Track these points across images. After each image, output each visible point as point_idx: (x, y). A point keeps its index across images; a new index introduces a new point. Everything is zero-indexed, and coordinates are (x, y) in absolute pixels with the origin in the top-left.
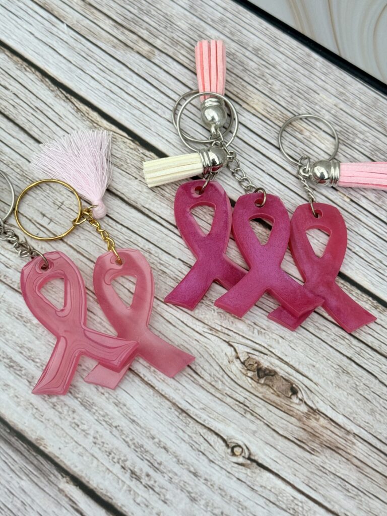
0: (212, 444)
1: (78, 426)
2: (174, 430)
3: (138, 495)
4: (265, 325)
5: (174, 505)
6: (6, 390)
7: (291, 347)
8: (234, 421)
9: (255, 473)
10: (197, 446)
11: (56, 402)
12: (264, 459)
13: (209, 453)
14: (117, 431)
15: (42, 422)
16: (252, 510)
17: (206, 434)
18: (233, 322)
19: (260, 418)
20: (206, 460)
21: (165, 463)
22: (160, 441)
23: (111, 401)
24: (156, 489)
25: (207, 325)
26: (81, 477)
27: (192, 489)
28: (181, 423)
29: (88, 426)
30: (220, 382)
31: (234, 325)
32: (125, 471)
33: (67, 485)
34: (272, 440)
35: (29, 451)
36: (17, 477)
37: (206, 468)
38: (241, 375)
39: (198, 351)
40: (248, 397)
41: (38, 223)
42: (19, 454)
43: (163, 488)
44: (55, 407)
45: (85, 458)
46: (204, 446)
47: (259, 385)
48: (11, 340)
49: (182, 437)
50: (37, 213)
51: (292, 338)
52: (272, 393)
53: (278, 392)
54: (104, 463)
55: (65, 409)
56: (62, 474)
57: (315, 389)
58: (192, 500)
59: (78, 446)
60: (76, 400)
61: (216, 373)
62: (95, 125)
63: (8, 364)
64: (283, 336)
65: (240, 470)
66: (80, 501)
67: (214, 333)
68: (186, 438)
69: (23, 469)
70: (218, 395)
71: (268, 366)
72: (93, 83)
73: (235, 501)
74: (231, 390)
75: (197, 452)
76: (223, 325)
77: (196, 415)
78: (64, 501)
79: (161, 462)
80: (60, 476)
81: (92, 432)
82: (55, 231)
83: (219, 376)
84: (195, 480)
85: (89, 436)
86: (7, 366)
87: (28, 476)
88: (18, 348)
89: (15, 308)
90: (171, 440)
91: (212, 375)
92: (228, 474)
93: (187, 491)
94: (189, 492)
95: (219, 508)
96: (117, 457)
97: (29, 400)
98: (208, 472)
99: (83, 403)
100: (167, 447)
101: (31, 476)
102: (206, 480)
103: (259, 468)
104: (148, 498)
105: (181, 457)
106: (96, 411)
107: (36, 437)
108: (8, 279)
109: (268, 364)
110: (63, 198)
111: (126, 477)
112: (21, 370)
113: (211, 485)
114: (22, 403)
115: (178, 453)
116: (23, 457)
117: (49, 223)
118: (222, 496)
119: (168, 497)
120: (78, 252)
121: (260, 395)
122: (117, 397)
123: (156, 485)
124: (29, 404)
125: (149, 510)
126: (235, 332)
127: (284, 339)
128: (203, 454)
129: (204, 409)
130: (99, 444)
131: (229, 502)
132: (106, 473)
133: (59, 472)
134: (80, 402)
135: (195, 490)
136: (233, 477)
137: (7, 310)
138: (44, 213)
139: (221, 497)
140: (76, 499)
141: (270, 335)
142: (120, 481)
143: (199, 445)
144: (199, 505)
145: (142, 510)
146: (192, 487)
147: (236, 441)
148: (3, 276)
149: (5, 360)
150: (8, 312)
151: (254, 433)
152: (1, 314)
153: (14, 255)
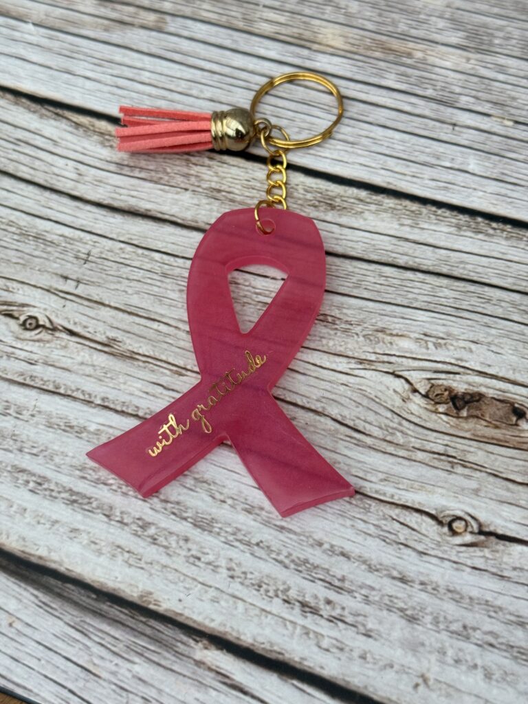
0: (415, 527)
1: (199, 559)
2: (349, 523)
3: (323, 636)
4: (443, 333)
5: (384, 636)
6: (75, 537)
7: (492, 351)
8: (439, 484)
9: (497, 551)
10: (393, 537)
11: (156, 534)
12: (506, 527)
13: (415, 543)
14: (261, 550)
15: (142, 568)
16: (511, 609)
17: (401, 515)
18: (391, 343)
19: (479, 467)
20: (414, 554)
21: (351, 577)
22: (332, 546)
23: (239, 508)
24: (347, 620)
25: (354, 358)
26: (226, 633)
27: (406, 604)
28: (357, 509)
29: (214, 554)
30: (399, 434)
31: (395, 346)
32: (291, 606)
33: (206, 652)
34: (509, 494)
35: (133, 618)
36: (126, 662)
37: (417, 565)
38: (428, 413)
39: (351, 399)
40: (449, 443)
41: (61, 291)
42: (120, 626)
43: (359, 615)
44: (156, 542)
45: (223, 603)
46: (404, 534)
47: (460, 420)
49: (365, 530)
50: (55, 278)
51: (490, 339)
52: (486, 426)
53: (494, 422)
54: (255, 603)
55: (173, 540)
56: (195, 637)
58: (409, 621)
59: (207, 588)
60: (184, 523)
61: (387, 422)
62: (107, 137)
63: (68, 500)
64: (475, 339)
65: (473, 554)
66: (233, 671)
67: (368, 367)
68: (372, 530)
69: (132, 647)
70: (402, 453)
71: (466, 389)
72: (88, 84)
73: (479, 604)
74: (419, 441)
75: (395, 546)
76: (378, 351)
77: (377, 492)
78: (209, 678)
79: (344, 576)
80: (192, 642)
81: (223, 563)
82: (88, 295)
83: (395, 425)
84: (405, 589)
85: (220, 570)
87: (142, 655)
88: (78, 473)
89: (57, 418)
90: (349, 540)
91: (383, 426)
92: (455, 565)
93: (398, 609)
94: (401, 610)
95: (458, 621)
96: (272, 588)
97: (113, 543)
98: (422, 570)
99: (197, 523)
100: (345, 551)
101: (146, 655)
102: (422, 583)
103: (502, 542)
104: (339, 637)
105: (372, 560)
106: (221, 529)
107: (140, 594)
108: (37, 380)
109: (466, 386)
110: (88, 247)
111: (295, 614)
112: (91, 503)
113: (434, 589)
114: (104, 551)
115: (366, 555)
116: (128, 629)
117: (77, 287)
118: (457, 601)
119: (370, 626)
120: (130, 313)
121: (467, 435)
122: (246, 500)
123: (346, 613)
124: (114, 548)
125: (347, 654)
126: (399, 356)
127: (477, 343)
128: (406, 546)
129: (386, 480)
130: (238, 577)
131: (470, 607)
132: (263, 618)
133: (190, 637)
134: (192, 523)
135: (410, 604)
136: (464, 568)
137: (47, 423)
138: (65, 275)
139: (454, 603)
140: (226, 671)
141: (455, 344)
142: (288, 623)
143: (395, 534)
144: (424, 625)
145: (335, 657)
146: (404, 602)
147: (452, 513)
148: (28, 378)
149: (63, 495)
150: (50, 426)
151: (476, 492)
152: (40, 431)
153: (37, 344)
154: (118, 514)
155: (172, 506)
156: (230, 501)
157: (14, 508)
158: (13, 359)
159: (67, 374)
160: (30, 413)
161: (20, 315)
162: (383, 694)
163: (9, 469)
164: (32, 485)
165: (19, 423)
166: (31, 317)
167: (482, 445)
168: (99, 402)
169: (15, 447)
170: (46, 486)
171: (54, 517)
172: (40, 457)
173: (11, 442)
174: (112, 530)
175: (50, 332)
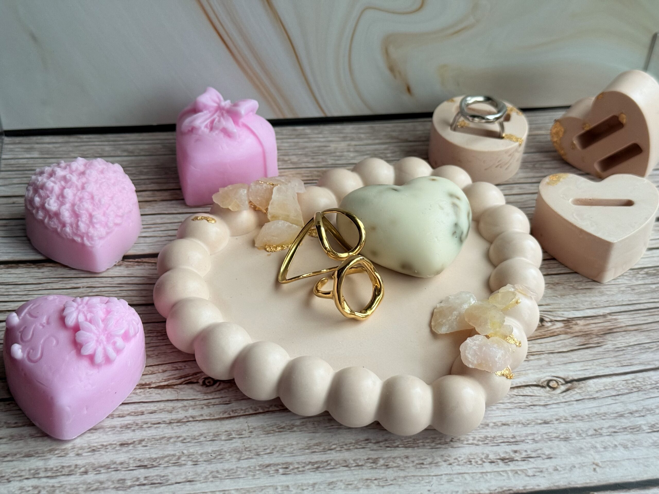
0: (531, 394)
1: (423, 464)
3: (526, 470)
5: (558, 454)
6: (334, 487)
8: (527, 368)
9: (582, 388)
10: (524, 404)
11: (385, 462)
12: (577, 375)
13: (537, 402)
14: (455, 443)
15: (391, 484)
16: (611, 411)
17: (520, 392)
19: (541, 353)
20: (541, 408)
21: (517, 434)
22: (494, 423)
24: (533, 456)
27: (557, 433)
29: (430, 458)
32: (496, 463)
34: (565, 359)
37: (547, 412)
43: (537, 450)
44: (388, 467)
45: (456, 480)
46: (528, 401)
48: (294, 450)
49: (506, 407)
54: (474, 471)
55: (398, 461)
57: (551, 308)
58: (565, 440)
59: (440, 477)
60: (399, 449)
65: (571, 394)
68: (510, 406)
73: (593, 416)
75: (528, 408)
79: (513, 435)
81: (438, 460)
84: (551, 426)
85: (440, 463)
86: (314, 470)
88: (307, 451)
89: (269, 427)
90: (501, 416)
92: (566, 404)
93: (555, 437)
95: (589, 429)
96: (478, 459)
97: (362, 479)
98: (552, 414)
99: (407, 446)
100: (504, 423)
102: (557, 420)
103: (581, 382)
104: (535, 466)
105: (521, 420)
106: (423, 442)
108: (238, 412)
111: (502, 466)
112: (328, 464)
113: (565, 420)
114: (359, 486)
115: (517, 419)
118: (581, 420)
119: (547, 453)
123: (529, 452)
124: (364, 481)
125: (546, 473)
128: (534, 405)
130: (454, 463)
131: (590, 420)
132: (485, 477)
134: (402, 447)
135: (559, 432)
136: (572, 403)
137: (264, 433)
139: (581, 421)
142: (501, 473)
143: (524, 402)
144: (574, 439)
145: (541, 477)
146: (555, 433)
147: (544, 379)
148: (231, 413)
149: (307, 467)
150: (267, 433)
151: (549, 364)
152: (263, 439)
154: (352, 462)
155: (384, 443)
157: (279, 489)
158: (211, 406)
160: (248, 431)
161: (198, 380)
162: (582, 482)
163: (258, 468)
164: (281, 471)
165: (244, 440)
166: (206, 378)
167: (533, 342)
169: (252, 454)
170: (291, 467)
171: (311, 482)
172: (275, 453)
173: (248, 453)
174: (356, 473)
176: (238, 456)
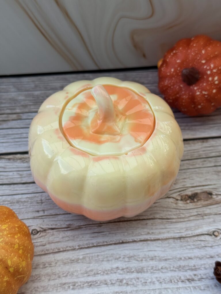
0: (204, 239)
1: (146, 282)
2: (185, 248)
3: (200, 286)
8: (202, 224)
11: (127, 282)
13: (207, 244)
14: (164, 269)
17: (198, 238)
19: (210, 214)
20: (209, 248)
21: (196, 264)
22: (185, 257)
23: (148, 260)
24: (204, 277)
28: (184, 243)
29: (150, 279)
30: (181, 215)
32: (185, 282)
37: (212, 251)
38: (186, 205)
40: (197, 211)
41: (39, 216)
43: (206, 274)
44: (128, 284)
45: (163, 292)
46: (203, 244)
47: (196, 203)
49: (191, 248)
50: (34, 213)
51: (188, 176)
52: (204, 201)
53: (205, 199)
54: (173, 287)
55: (133, 281)
57: (216, 187)
59: (155, 290)
60: (134, 273)
61: (176, 212)
62: (23, 159)
63: (88, 286)
68: (193, 247)
70: (186, 220)
71: (191, 193)
74: (189, 214)
75: (203, 248)
77: (186, 235)
79: (194, 265)
81: (154, 280)
82: (50, 214)
83: (178, 212)
85: (155, 282)
88: (85, 275)
89: (66, 260)
90: (188, 253)
91: (175, 214)
96: (175, 280)
97: (114, 292)
98: (215, 251)
100: (190, 257)
102: (217, 255)
104: (205, 284)
105: (199, 256)
106: (147, 269)
108: (50, 250)
111: (188, 284)
112: (97, 283)
115: (196, 255)
117: (44, 213)
121: (201, 206)
122: (149, 256)
123: (202, 275)
125: (211, 288)
127: (185, 179)
128: (206, 246)
129: (187, 230)
130: (163, 282)
132: (179, 290)
134: (136, 272)
138: (37, 210)
141: (180, 181)
142: (187, 288)
143: (200, 245)
147: (211, 231)
148: (46, 251)
149: (85, 285)
150: (65, 264)
151: (214, 221)
152: (62, 267)
153: (42, 238)
154: (109, 281)
155: (126, 270)
156: (144, 259)
159: (59, 244)
160: (54, 262)
163: (59, 285)
164: (71, 287)
165: (53, 268)
166: (33, 230)
167: (207, 207)
168: (77, 248)
169: (57, 277)
170: (77, 285)
172: (68, 276)
173: (54, 276)
174: (111, 288)
175: (44, 232)
176: (49, 278)
